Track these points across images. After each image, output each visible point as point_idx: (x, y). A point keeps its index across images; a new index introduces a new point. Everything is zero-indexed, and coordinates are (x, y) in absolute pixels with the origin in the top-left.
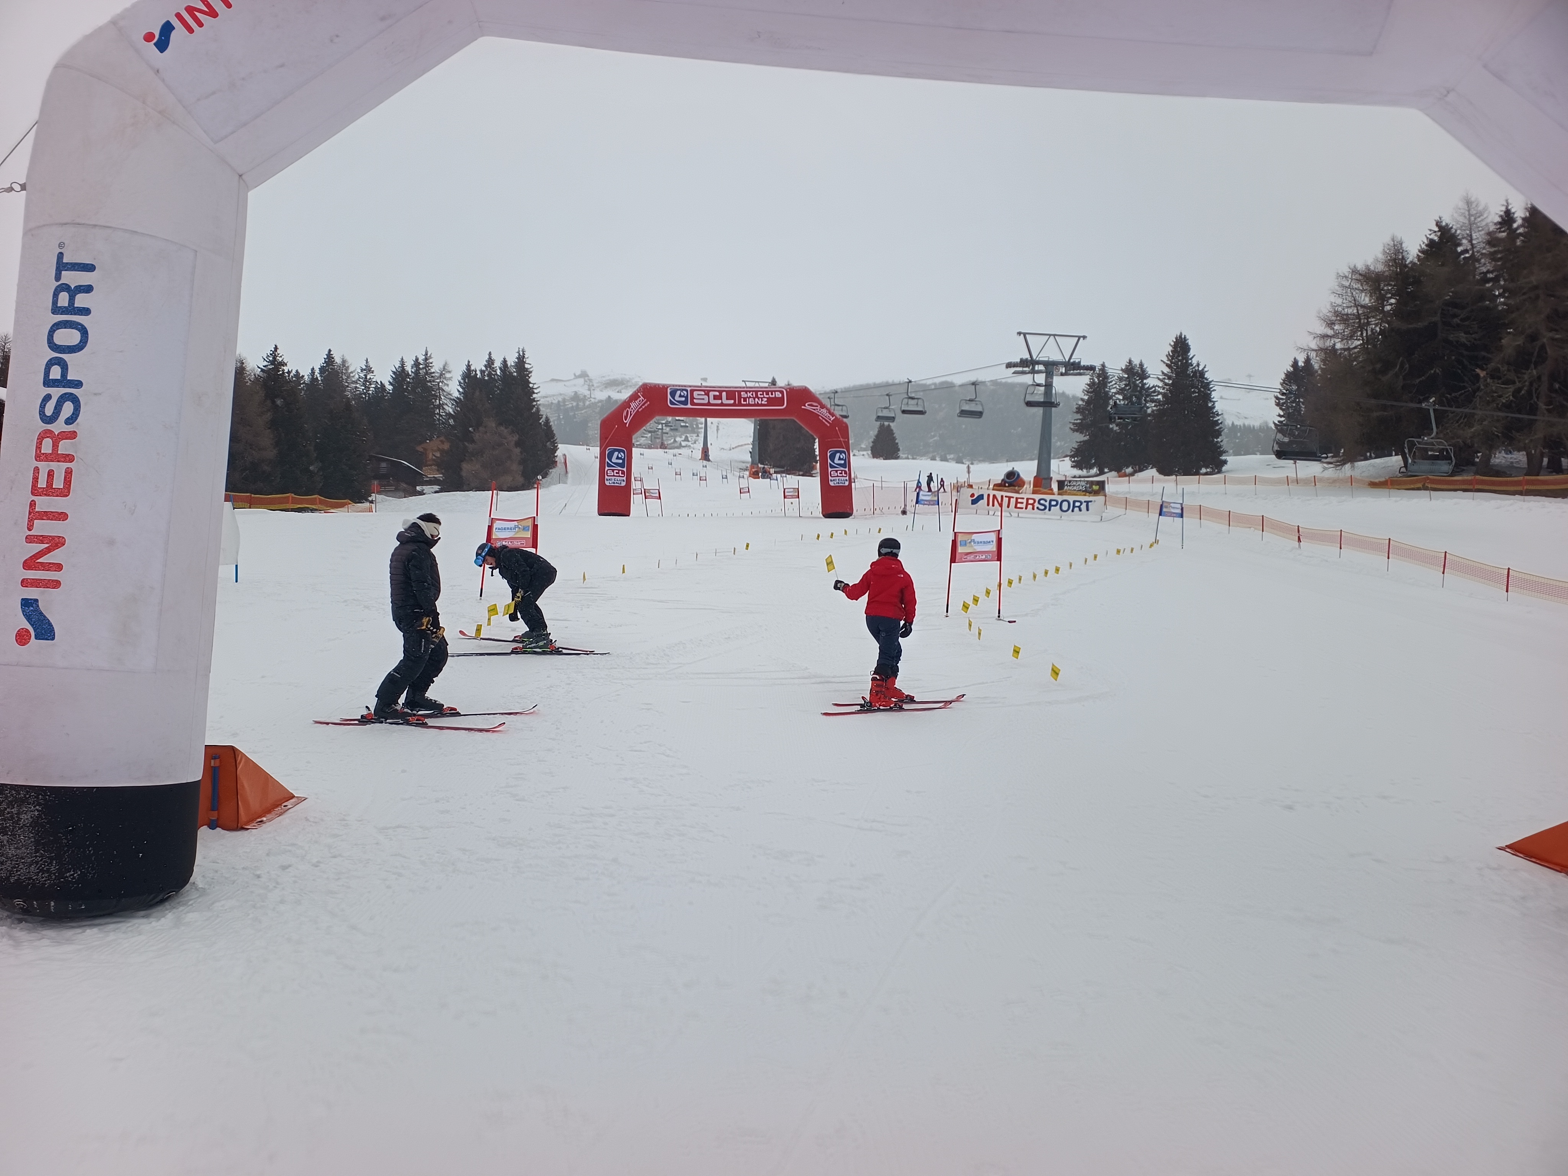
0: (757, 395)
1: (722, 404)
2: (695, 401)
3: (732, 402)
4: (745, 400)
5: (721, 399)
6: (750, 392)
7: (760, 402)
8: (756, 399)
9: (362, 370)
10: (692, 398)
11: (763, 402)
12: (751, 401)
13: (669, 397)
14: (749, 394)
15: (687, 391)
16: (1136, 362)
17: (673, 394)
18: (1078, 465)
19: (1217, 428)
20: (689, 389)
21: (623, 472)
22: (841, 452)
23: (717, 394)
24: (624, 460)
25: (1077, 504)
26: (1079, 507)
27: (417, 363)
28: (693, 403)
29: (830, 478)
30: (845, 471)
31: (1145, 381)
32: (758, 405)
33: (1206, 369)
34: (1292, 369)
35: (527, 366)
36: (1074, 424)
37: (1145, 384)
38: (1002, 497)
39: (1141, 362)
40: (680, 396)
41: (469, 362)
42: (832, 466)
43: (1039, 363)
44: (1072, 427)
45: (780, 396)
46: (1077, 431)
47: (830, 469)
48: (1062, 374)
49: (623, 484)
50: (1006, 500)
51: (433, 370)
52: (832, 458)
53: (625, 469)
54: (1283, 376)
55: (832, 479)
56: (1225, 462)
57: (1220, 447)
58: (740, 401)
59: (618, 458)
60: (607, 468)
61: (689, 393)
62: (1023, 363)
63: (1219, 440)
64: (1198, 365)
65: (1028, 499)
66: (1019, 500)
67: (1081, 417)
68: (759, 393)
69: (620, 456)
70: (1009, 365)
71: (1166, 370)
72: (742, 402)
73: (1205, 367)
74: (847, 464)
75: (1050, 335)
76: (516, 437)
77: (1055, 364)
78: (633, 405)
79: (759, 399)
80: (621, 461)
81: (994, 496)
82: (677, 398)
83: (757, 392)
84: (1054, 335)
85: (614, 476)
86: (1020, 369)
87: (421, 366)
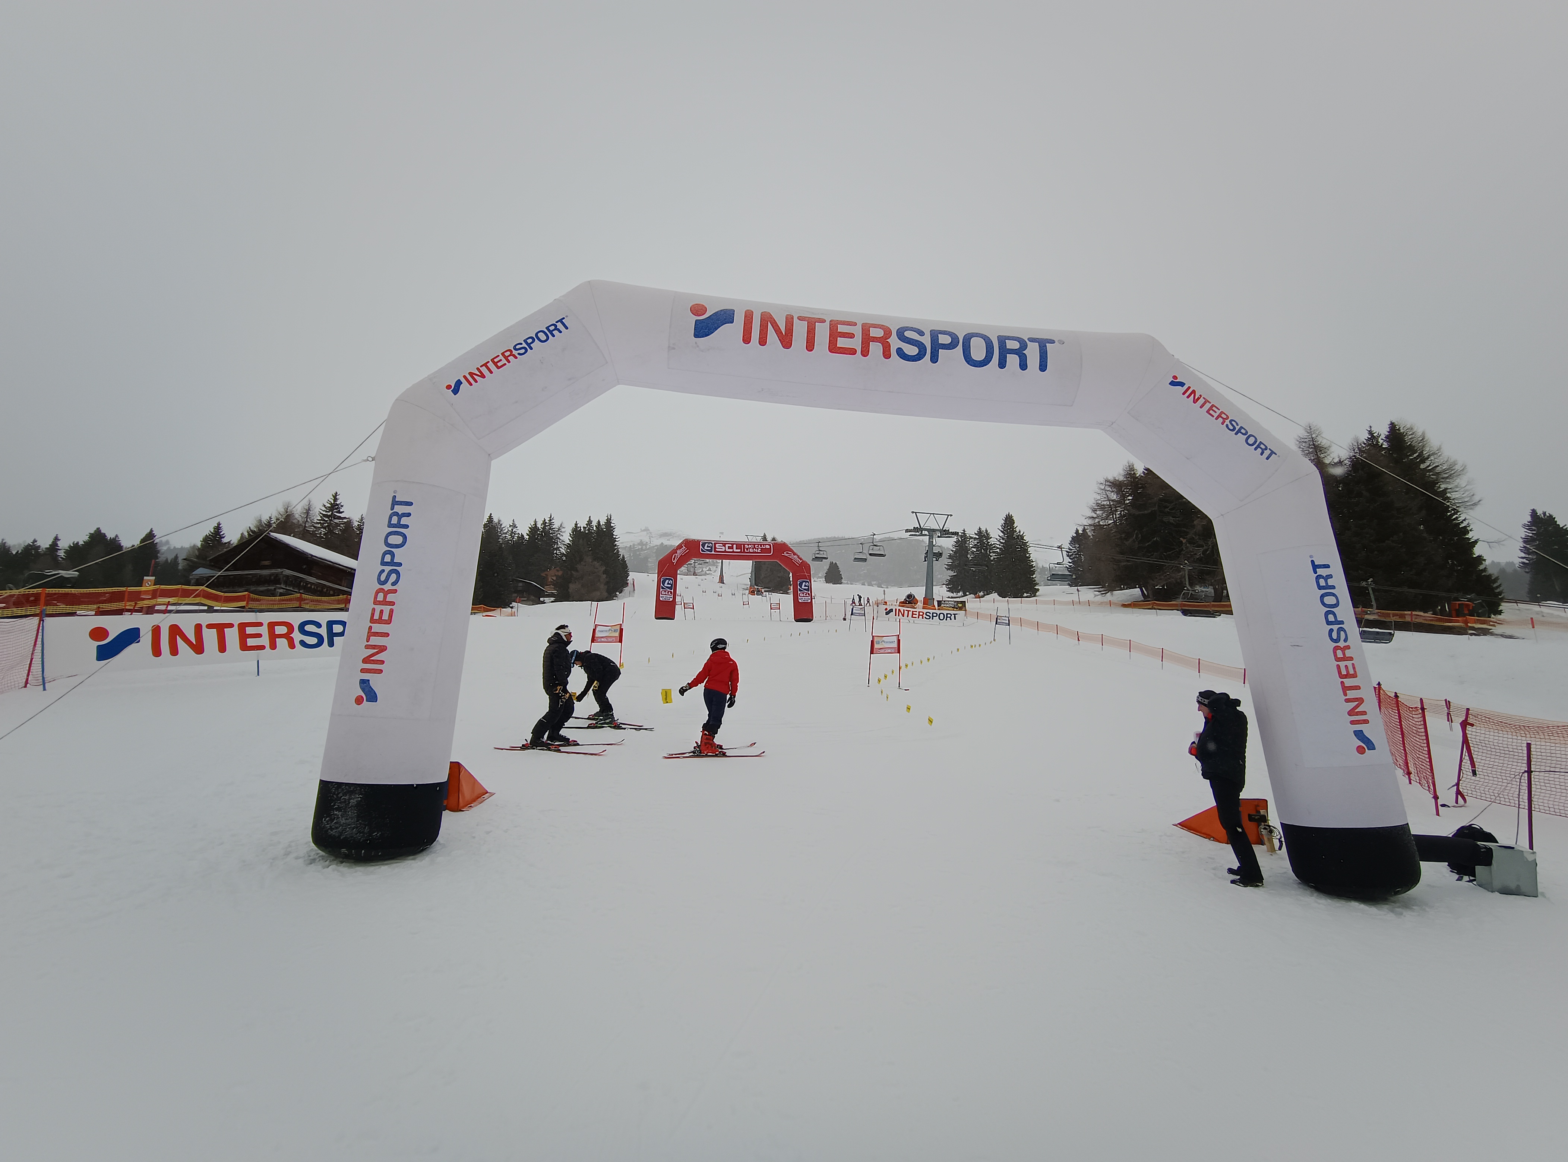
0: (754, 546)
1: (733, 552)
2: (717, 549)
3: (739, 550)
4: (747, 550)
5: (733, 549)
6: (750, 544)
7: (756, 551)
8: (754, 549)
9: (510, 526)
10: (715, 548)
11: (758, 551)
12: (751, 550)
13: (701, 547)
14: (750, 546)
15: (712, 543)
16: (983, 529)
17: (703, 545)
18: (950, 590)
19: (1032, 569)
20: (713, 542)
21: (671, 592)
22: (806, 582)
23: (731, 545)
24: (672, 585)
25: (949, 616)
26: (950, 617)
27: (544, 523)
28: (715, 551)
29: (799, 597)
30: (808, 593)
31: (989, 541)
32: (755, 553)
33: (1024, 535)
34: (1075, 535)
35: (612, 525)
36: (947, 565)
37: (989, 542)
38: (904, 610)
39: (986, 529)
40: (708, 547)
41: (576, 522)
42: (800, 590)
43: (926, 530)
44: (946, 567)
45: (769, 547)
46: (949, 569)
47: (799, 592)
48: (938, 537)
49: (671, 599)
50: (906, 612)
51: (554, 527)
52: (801, 585)
53: (672, 591)
54: (1071, 539)
55: (801, 598)
56: (1038, 590)
57: (1035, 581)
58: (744, 550)
59: (668, 584)
60: (661, 590)
61: (713, 545)
62: (915, 529)
63: (1034, 576)
64: (1020, 532)
65: (919, 612)
66: (914, 613)
67: (951, 561)
68: (756, 546)
69: (669, 582)
70: (907, 531)
71: (1002, 534)
72: (746, 551)
73: (1024, 533)
74: (809, 589)
75: (931, 514)
76: (604, 568)
77: (934, 530)
78: (678, 552)
79: (756, 549)
80: (670, 586)
81: (899, 610)
82: (706, 548)
83: (754, 545)
84: (933, 514)
85: (665, 595)
86: (914, 533)
87: (547, 524)
